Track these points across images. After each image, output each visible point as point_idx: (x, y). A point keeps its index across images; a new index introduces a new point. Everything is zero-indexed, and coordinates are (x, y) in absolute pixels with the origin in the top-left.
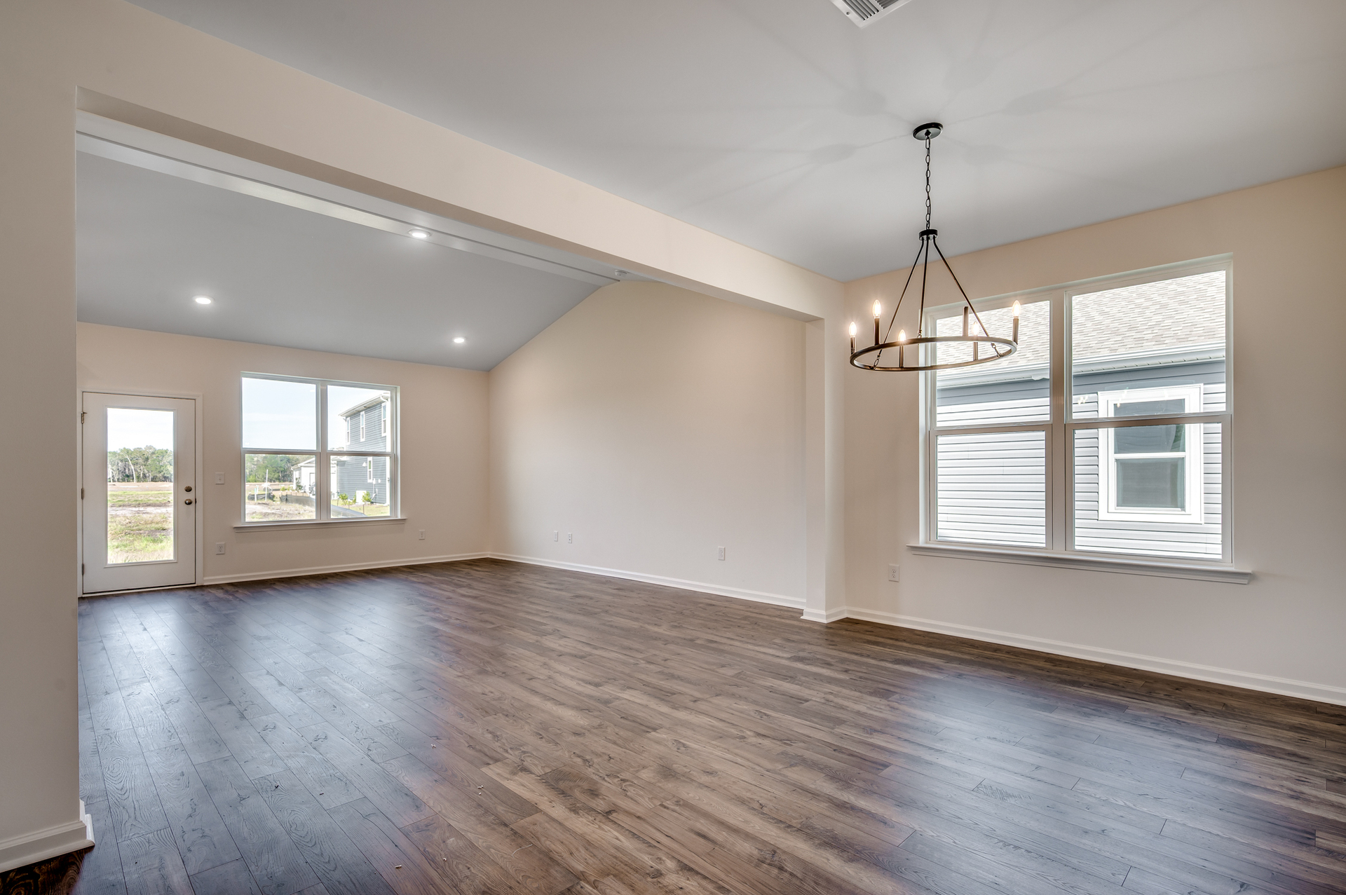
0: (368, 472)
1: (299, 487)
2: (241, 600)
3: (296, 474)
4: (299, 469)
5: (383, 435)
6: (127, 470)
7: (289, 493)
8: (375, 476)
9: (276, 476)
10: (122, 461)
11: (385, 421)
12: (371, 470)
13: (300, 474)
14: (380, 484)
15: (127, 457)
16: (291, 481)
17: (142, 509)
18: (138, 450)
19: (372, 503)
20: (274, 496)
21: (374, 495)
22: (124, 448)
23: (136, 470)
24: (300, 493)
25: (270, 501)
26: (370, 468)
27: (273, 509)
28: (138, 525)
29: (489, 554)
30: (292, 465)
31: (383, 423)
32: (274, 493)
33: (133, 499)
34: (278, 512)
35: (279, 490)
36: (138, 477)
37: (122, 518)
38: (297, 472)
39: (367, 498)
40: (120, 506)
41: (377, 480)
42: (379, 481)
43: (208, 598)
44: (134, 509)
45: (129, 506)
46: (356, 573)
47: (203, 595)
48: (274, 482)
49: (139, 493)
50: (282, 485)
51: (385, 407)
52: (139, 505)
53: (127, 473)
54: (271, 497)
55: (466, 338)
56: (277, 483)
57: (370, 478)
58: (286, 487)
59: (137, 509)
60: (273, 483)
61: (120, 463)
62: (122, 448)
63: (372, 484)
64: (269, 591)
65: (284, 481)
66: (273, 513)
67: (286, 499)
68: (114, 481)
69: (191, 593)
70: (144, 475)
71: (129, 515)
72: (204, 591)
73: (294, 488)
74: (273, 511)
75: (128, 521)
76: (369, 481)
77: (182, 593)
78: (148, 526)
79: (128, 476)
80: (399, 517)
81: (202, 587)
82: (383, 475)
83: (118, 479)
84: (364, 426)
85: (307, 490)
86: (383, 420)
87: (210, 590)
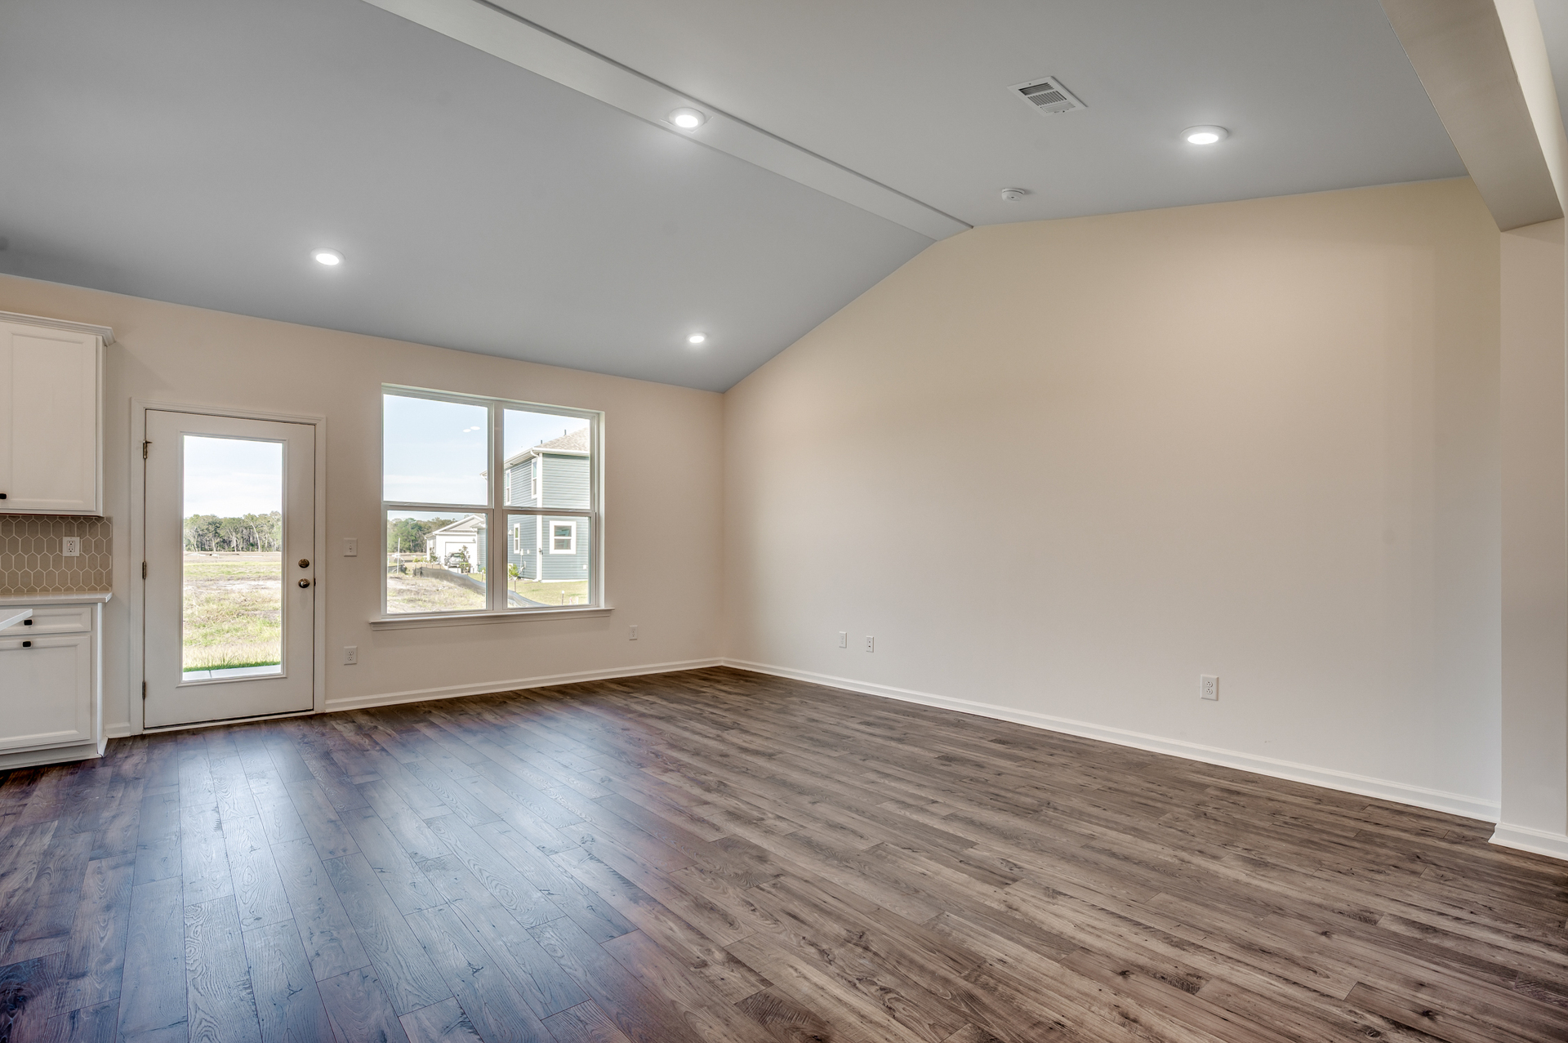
0: (515, 542)
1: (434, 558)
2: (383, 749)
3: (430, 544)
4: (434, 537)
5: (533, 497)
6: (251, 539)
7: (423, 564)
8: (524, 546)
9: (407, 546)
10: (246, 528)
11: (535, 480)
12: (519, 539)
13: (435, 544)
14: (528, 555)
15: (252, 524)
16: (422, 551)
17: (261, 583)
18: (264, 516)
19: (519, 578)
20: (406, 569)
21: (521, 569)
22: (249, 514)
23: (260, 539)
24: (434, 565)
25: (402, 575)
26: (517, 537)
27: (408, 584)
28: (253, 604)
29: (722, 661)
30: (424, 534)
31: (532, 482)
32: (407, 565)
33: (255, 571)
34: (413, 588)
35: (411, 561)
36: (263, 547)
37: (237, 594)
38: (431, 542)
39: (513, 572)
40: (238, 579)
41: (525, 551)
42: (528, 552)
43: (330, 743)
44: (253, 583)
45: (249, 579)
46: (542, 692)
47: (323, 735)
48: (405, 552)
49: (262, 563)
50: (414, 556)
51: (535, 463)
52: (259, 578)
53: (251, 541)
54: (403, 570)
55: (707, 335)
56: (407, 553)
57: (517, 549)
58: (419, 558)
59: (256, 583)
60: (403, 554)
61: (245, 531)
62: (247, 514)
63: (519, 555)
64: (425, 731)
65: (415, 551)
66: (408, 590)
67: (420, 572)
68: (238, 550)
69: (305, 728)
70: (270, 545)
71: (245, 591)
72: (325, 725)
73: (428, 559)
74: (408, 587)
75: (243, 598)
76: (516, 552)
77: (291, 728)
78: (266, 605)
79: (252, 545)
80: (603, 606)
81: (322, 716)
82: (533, 545)
83: (242, 548)
84: (510, 487)
85: (443, 561)
86: (533, 479)
87: (333, 723)
